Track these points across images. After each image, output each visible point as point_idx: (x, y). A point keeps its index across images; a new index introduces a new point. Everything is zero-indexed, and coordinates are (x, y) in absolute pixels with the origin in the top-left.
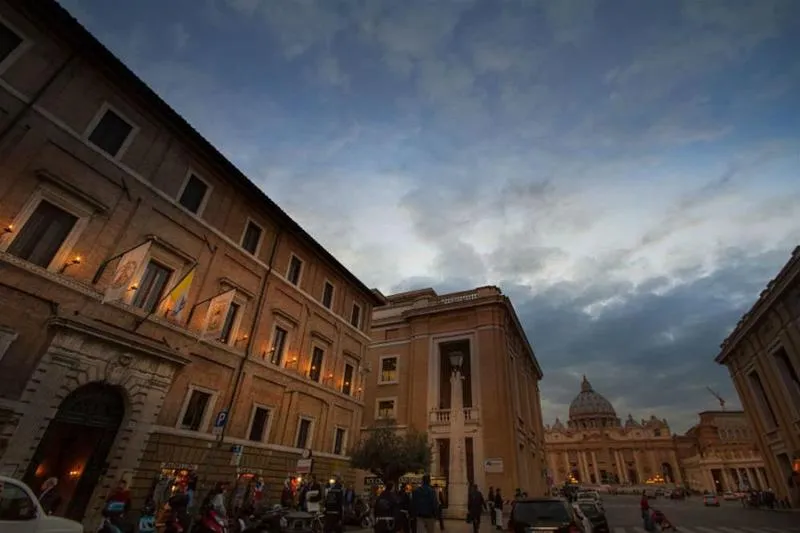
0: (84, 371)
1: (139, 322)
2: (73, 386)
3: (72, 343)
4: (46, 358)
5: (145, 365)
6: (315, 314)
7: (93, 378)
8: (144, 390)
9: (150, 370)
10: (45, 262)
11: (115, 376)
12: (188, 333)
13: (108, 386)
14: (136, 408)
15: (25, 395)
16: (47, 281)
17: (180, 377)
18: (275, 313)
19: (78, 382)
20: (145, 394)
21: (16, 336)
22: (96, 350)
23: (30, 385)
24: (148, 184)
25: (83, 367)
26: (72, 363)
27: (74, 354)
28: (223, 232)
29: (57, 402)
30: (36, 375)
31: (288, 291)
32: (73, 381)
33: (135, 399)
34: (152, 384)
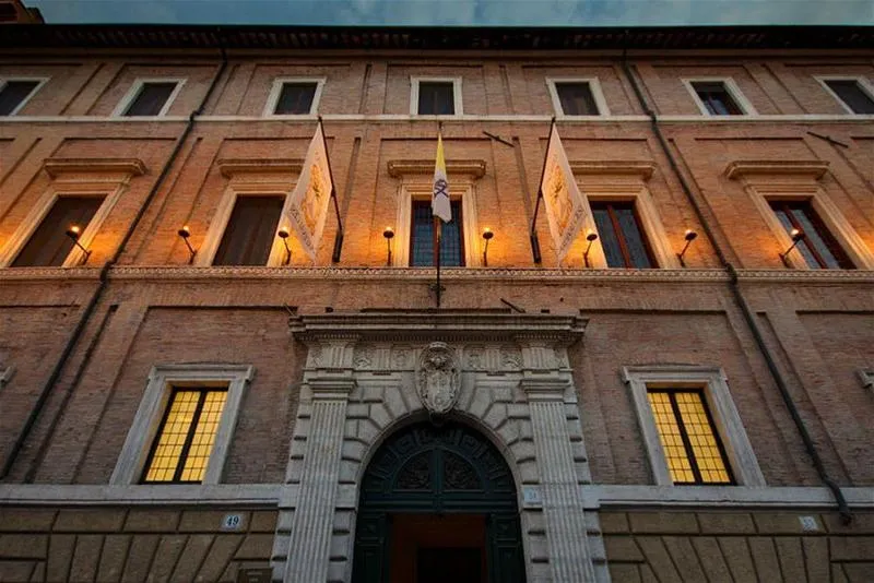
0: (380, 401)
1: (437, 288)
2: (369, 433)
3: (335, 356)
4: (305, 393)
5: (491, 358)
6: (855, 139)
7: (399, 410)
8: (516, 410)
9: (509, 367)
10: (262, 259)
11: (440, 395)
12: (547, 275)
13: (437, 417)
14: (521, 451)
15: (292, 470)
16: (271, 280)
17: (588, 364)
18: (736, 176)
19: (375, 424)
20: (527, 418)
21: (249, 372)
22: (382, 358)
23: (295, 448)
24: (361, 117)
25: (374, 394)
26: (350, 391)
27: (348, 374)
28: (514, 113)
29: (352, 472)
30: (300, 428)
31: (730, 133)
32: (365, 423)
33: (507, 434)
34: (527, 391)
